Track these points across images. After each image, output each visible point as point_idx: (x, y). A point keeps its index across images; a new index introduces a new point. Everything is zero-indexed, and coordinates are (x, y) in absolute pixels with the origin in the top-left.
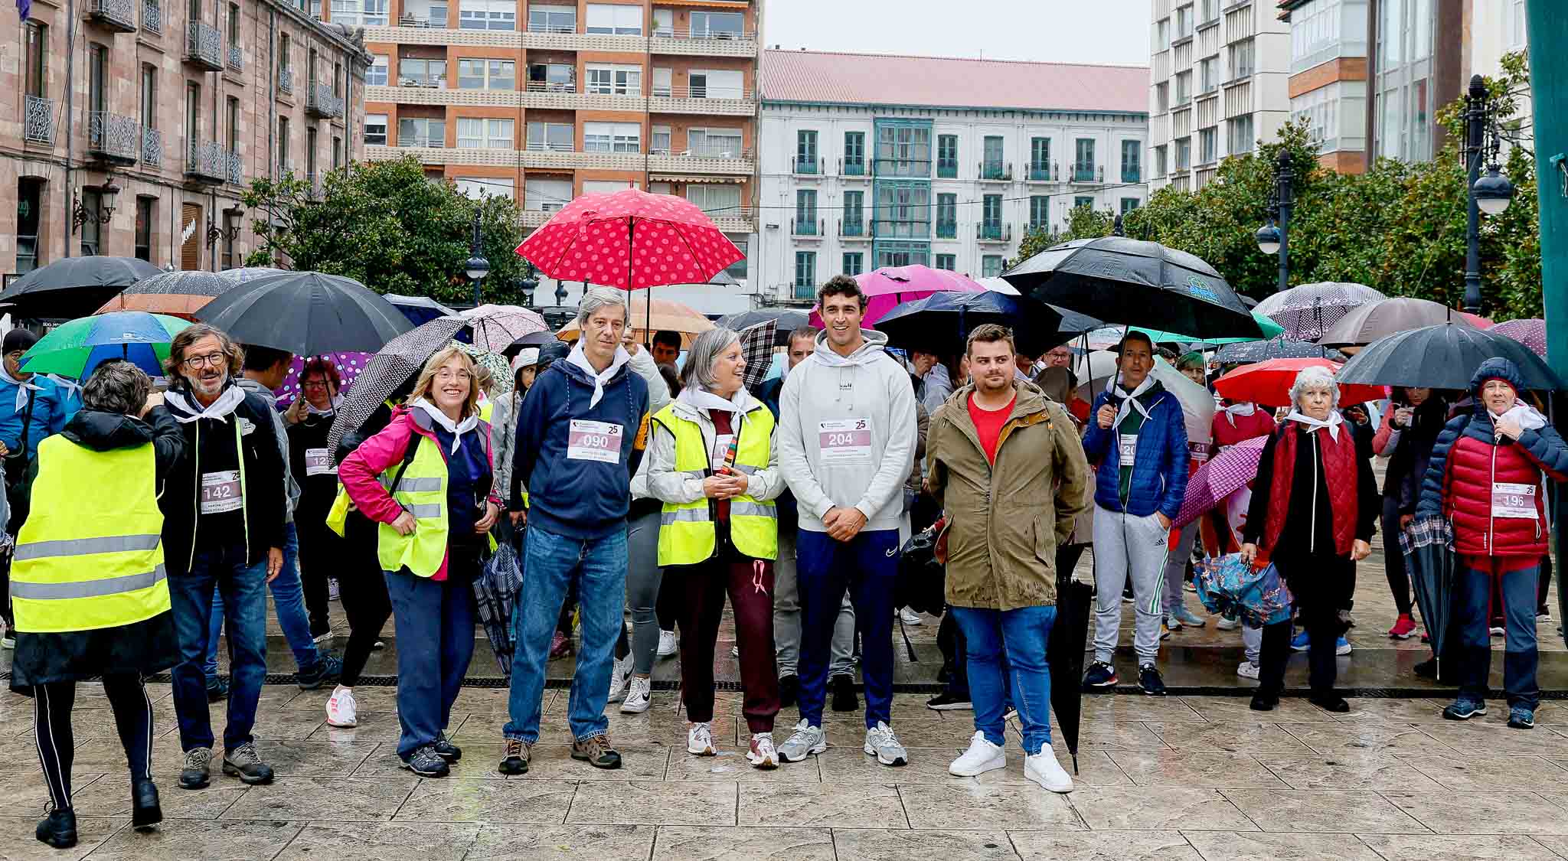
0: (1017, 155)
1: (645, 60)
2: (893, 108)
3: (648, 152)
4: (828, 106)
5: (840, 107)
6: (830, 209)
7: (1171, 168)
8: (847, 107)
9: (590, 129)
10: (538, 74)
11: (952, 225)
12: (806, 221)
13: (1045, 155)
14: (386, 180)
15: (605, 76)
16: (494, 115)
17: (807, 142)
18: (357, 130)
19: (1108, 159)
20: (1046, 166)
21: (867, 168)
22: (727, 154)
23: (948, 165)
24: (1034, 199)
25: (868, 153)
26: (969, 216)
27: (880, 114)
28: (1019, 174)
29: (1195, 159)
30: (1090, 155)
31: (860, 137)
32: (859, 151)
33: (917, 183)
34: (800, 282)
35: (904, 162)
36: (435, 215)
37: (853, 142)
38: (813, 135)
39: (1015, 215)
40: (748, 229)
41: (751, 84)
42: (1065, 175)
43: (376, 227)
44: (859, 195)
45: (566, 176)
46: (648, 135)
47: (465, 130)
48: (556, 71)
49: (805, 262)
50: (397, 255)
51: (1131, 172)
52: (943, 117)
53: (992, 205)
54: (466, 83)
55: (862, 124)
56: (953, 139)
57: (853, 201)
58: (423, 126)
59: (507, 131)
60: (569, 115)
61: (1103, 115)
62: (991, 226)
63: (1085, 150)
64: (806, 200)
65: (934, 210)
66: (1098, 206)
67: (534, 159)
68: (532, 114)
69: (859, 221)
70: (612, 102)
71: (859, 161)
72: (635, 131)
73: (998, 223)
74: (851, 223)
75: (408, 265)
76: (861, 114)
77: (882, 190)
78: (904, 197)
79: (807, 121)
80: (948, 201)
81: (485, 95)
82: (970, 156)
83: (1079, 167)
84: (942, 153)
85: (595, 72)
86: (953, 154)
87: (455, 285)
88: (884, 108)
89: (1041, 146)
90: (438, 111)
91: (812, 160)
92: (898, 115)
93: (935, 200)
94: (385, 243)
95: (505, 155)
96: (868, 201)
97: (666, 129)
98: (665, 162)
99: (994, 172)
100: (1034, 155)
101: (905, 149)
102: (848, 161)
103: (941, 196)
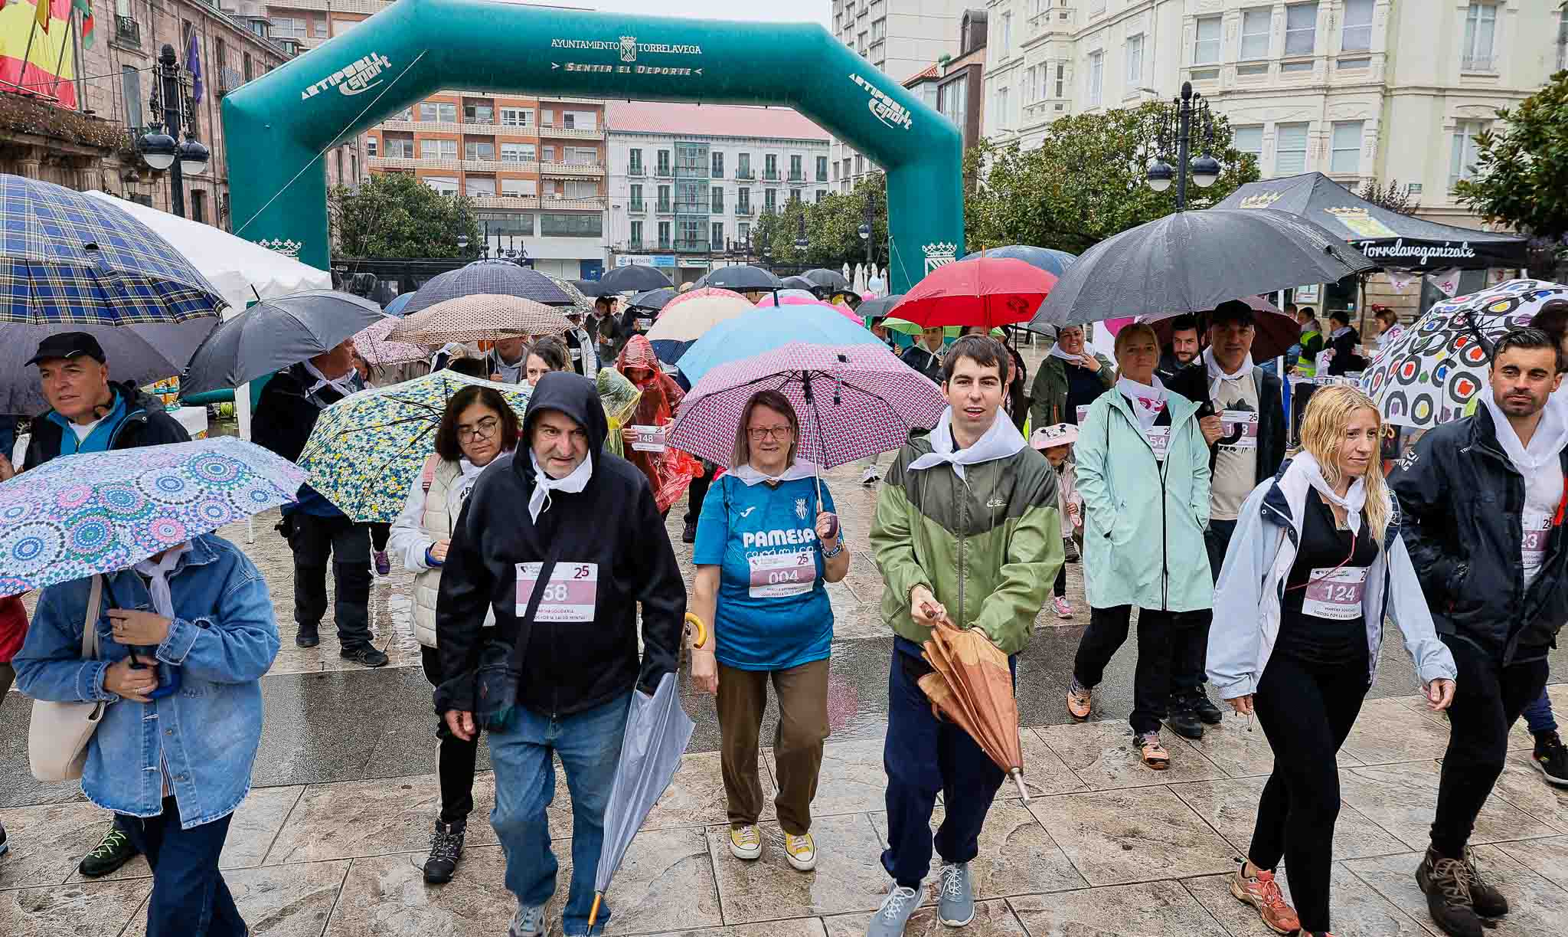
0: (758, 165)
1: (536, 105)
2: (686, 136)
3: (540, 161)
4: (647, 135)
5: (654, 135)
6: (650, 196)
7: (841, 176)
8: (659, 135)
9: (505, 147)
10: (470, 113)
11: (721, 206)
12: (636, 204)
13: (774, 165)
14: (395, 187)
15: (512, 115)
16: (444, 138)
17: (635, 155)
18: (364, 149)
19: (809, 167)
20: (774, 171)
21: (671, 172)
22: (588, 163)
23: (718, 171)
24: (767, 191)
25: (672, 163)
26: (731, 200)
27: (678, 140)
28: (759, 176)
29: (853, 172)
30: (799, 165)
31: (667, 153)
32: (666, 161)
33: (700, 181)
34: (633, 239)
35: (693, 169)
36: (426, 208)
37: (663, 155)
38: (639, 151)
39: (757, 200)
40: (603, 208)
41: (601, 120)
42: (785, 177)
43: (393, 215)
44: (667, 188)
45: (490, 176)
46: (540, 151)
47: (426, 147)
48: (482, 111)
49: (636, 227)
50: (407, 231)
51: (822, 175)
52: (714, 142)
53: (744, 194)
54: (426, 118)
55: (668, 146)
56: (721, 154)
57: (663, 191)
58: (399, 144)
59: (453, 147)
60: (491, 139)
61: (807, 142)
62: (743, 207)
63: (796, 161)
64: (637, 190)
65: (711, 198)
66: (803, 199)
67: (471, 165)
68: (469, 138)
69: (667, 203)
70: (517, 130)
71: (667, 168)
72: (531, 148)
73: (747, 204)
74: (663, 205)
75: (412, 237)
76: (667, 139)
77: (680, 185)
78: (693, 189)
79: (635, 143)
80: (718, 192)
81: (437, 126)
82: (731, 166)
83: (793, 171)
84: (714, 164)
85: (506, 113)
86: (721, 163)
87: (440, 247)
88: (680, 136)
89: (771, 159)
90: (409, 135)
91: (639, 167)
92: (689, 140)
93: (711, 190)
94: (399, 224)
95: (453, 163)
96: (672, 192)
97: (551, 148)
98: (550, 168)
99: (744, 174)
100: (767, 165)
101: (693, 161)
102: (660, 167)
103: (714, 189)
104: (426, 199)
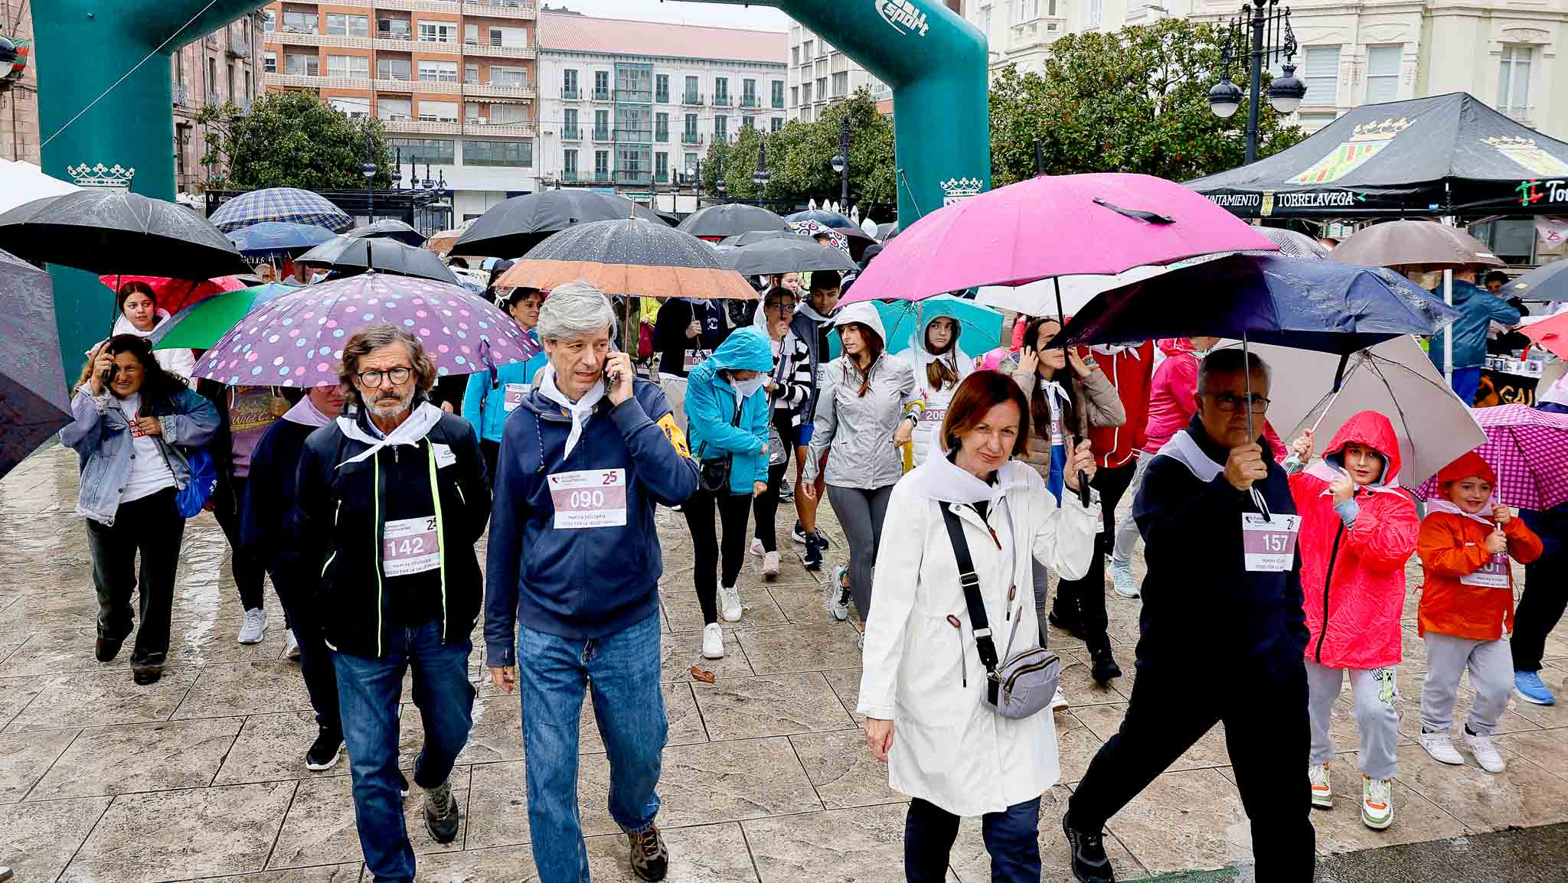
0: (707, 89)
1: (459, 19)
2: (627, 56)
3: (463, 82)
4: (584, 54)
5: (592, 54)
6: (586, 121)
7: (801, 102)
8: (596, 55)
9: (423, 65)
10: (384, 26)
11: (666, 134)
12: (570, 129)
13: (724, 89)
14: (293, 106)
15: (432, 29)
16: (354, 54)
17: (570, 78)
18: (260, 65)
19: (763, 92)
20: (725, 96)
21: (610, 96)
22: (517, 85)
23: (663, 95)
24: (717, 118)
25: (611, 87)
26: (677, 128)
27: (618, 60)
28: (708, 102)
29: (814, 98)
30: (752, 91)
31: (605, 75)
32: (605, 84)
33: (643, 106)
34: (567, 170)
35: (634, 92)
36: (329, 131)
37: (601, 78)
38: (574, 72)
39: (706, 128)
40: (533, 135)
41: (532, 37)
42: (736, 103)
43: (290, 138)
44: (605, 113)
45: (407, 97)
46: (463, 71)
47: (333, 64)
48: (397, 25)
49: (570, 156)
50: (306, 157)
51: (778, 101)
52: (659, 63)
53: (691, 121)
54: (333, 31)
55: (607, 66)
56: (666, 78)
57: (602, 115)
58: (304, 60)
59: (364, 65)
60: (407, 55)
61: (760, 64)
62: (691, 134)
63: (749, 86)
64: (571, 116)
65: (654, 125)
66: (758, 126)
67: (384, 85)
68: (382, 54)
69: (605, 130)
70: (437, 47)
71: (605, 91)
72: (454, 67)
73: (694, 133)
74: (600, 131)
75: (312, 164)
76: (606, 60)
77: (619, 110)
78: (635, 115)
79: (570, 63)
80: (663, 118)
81: (346, 40)
82: (677, 89)
83: (746, 97)
84: (659, 86)
85: (424, 26)
86: (666, 86)
87: (344, 177)
88: (621, 56)
89: (721, 83)
90: (314, 50)
91: (574, 90)
92: (630, 61)
93: (654, 119)
94: (297, 149)
95: (363, 82)
96: (611, 119)
97: (475, 67)
98: (474, 89)
99: (692, 99)
100: (718, 89)
101: (634, 85)
102: (598, 91)
103: (658, 115)
104: (330, 122)
